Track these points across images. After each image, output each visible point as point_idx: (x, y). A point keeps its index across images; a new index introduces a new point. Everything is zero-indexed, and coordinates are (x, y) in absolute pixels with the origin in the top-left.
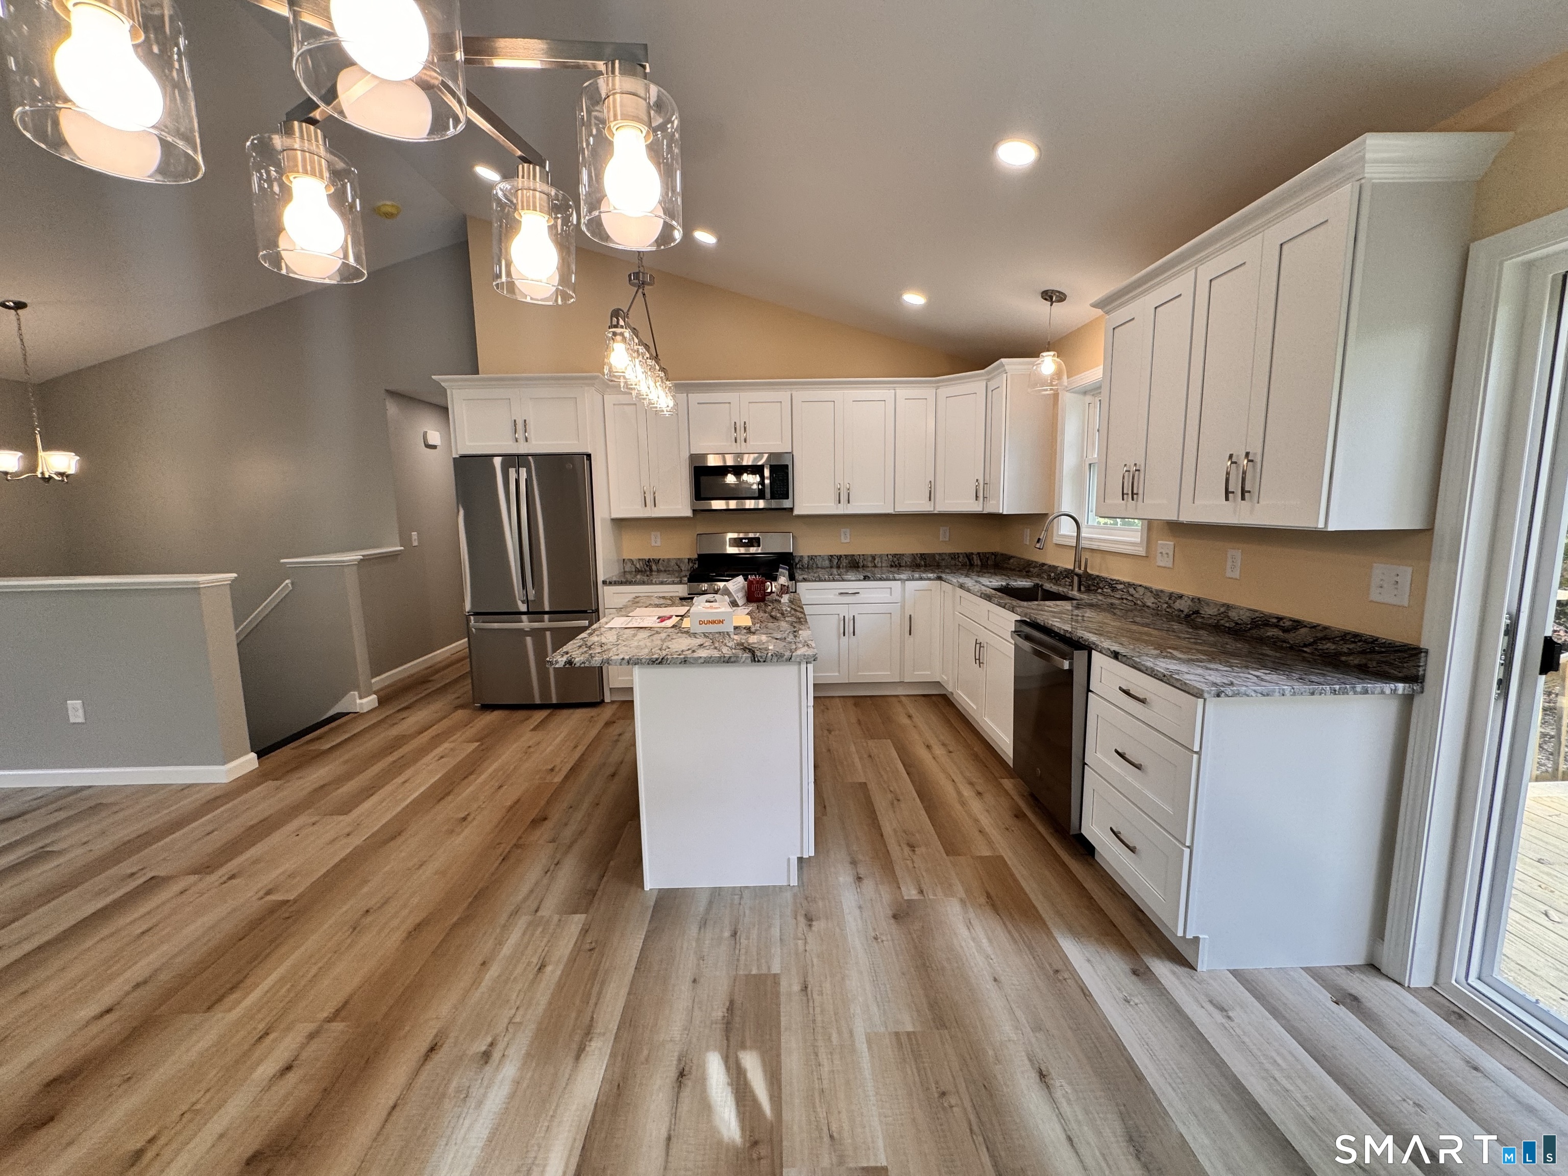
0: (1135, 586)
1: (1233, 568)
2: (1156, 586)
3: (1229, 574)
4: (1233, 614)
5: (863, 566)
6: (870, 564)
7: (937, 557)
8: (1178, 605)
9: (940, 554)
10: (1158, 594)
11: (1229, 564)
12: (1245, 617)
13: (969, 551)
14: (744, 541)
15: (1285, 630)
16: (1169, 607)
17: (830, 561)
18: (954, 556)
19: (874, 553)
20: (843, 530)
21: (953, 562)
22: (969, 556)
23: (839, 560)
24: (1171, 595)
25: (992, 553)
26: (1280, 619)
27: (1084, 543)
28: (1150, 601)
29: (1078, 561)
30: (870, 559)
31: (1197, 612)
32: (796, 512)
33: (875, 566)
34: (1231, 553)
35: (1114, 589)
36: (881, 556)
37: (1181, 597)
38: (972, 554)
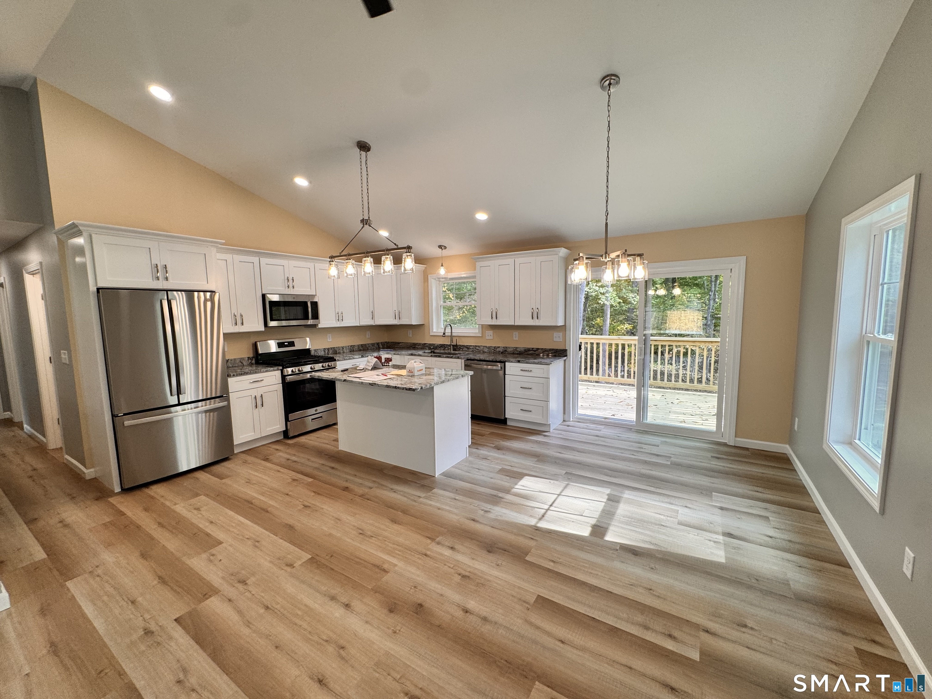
0: (479, 347)
1: (516, 337)
2: (488, 345)
3: (515, 339)
4: (518, 349)
5: (339, 353)
6: (341, 352)
7: (367, 346)
8: (498, 350)
9: (368, 344)
10: (489, 348)
11: (514, 336)
12: (523, 350)
13: (378, 342)
14: (285, 344)
15: (534, 351)
16: (495, 351)
17: (324, 351)
18: (373, 345)
19: (342, 346)
20: (328, 335)
21: (373, 347)
22: (378, 344)
23: (328, 350)
24: (495, 347)
25: (386, 342)
26: (533, 348)
27: (454, 334)
28: (486, 350)
29: (452, 341)
30: (341, 349)
31: (506, 351)
32: (320, 326)
33: (344, 352)
34: (514, 333)
35: (468, 348)
36: (346, 347)
37: (499, 347)
38: (379, 343)
